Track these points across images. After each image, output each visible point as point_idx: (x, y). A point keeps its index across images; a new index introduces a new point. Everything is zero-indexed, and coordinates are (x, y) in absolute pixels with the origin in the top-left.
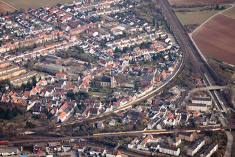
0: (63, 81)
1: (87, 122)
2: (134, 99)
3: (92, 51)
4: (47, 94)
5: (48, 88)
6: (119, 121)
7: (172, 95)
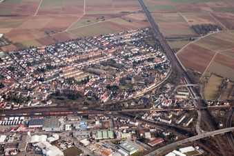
0: (104, 79)
1: (118, 103)
2: (145, 90)
3: (120, 62)
4: (96, 86)
5: (96, 83)
6: (137, 103)
7: (166, 88)
